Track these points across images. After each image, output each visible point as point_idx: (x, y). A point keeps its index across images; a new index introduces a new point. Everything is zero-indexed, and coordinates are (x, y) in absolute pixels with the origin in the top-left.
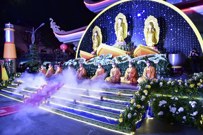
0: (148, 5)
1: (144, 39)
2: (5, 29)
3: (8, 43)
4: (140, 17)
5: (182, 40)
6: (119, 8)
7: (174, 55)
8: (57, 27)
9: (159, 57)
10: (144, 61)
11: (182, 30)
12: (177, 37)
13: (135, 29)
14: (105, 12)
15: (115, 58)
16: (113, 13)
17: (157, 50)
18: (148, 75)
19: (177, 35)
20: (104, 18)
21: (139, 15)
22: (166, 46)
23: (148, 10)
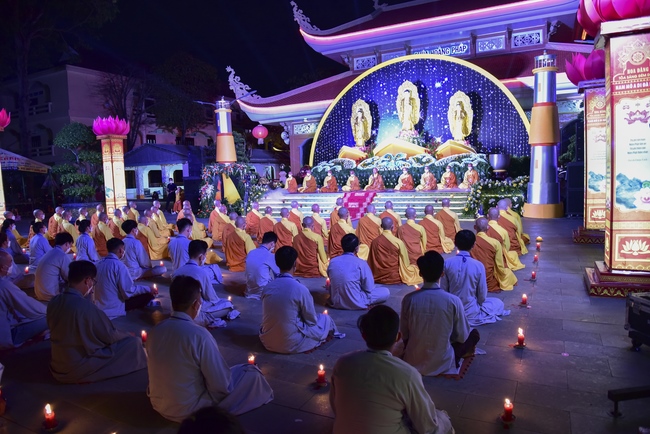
0: (453, 70)
1: (446, 127)
2: (216, 111)
3: (223, 134)
4: (439, 89)
5: (505, 130)
6: (402, 68)
7: (496, 156)
8: (244, 86)
9: (476, 158)
10: (457, 163)
11: (505, 116)
12: (497, 126)
13: (431, 108)
14: (374, 73)
15: (411, 159)
16: (388, 76)
17: (470, 146)
18: (470, 180)
19: (497, 122)
20: (370, 84)
21: (438, 85)
22: (481, 138)
23: (454, 78)
